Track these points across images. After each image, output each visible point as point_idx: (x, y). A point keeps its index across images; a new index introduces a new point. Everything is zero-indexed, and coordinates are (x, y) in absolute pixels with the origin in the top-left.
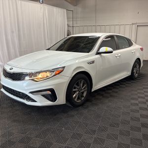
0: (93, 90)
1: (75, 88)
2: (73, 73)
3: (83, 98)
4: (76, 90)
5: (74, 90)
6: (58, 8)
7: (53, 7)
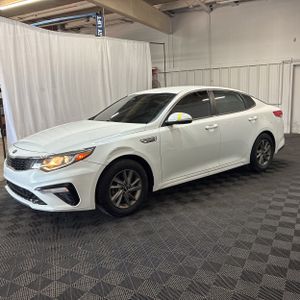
1: (115, 184)
2: (109, 158)
4: (118, 186)
5: (113, 187)
6: (132, 41)
7: (122, 40)
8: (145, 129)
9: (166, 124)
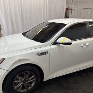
0: (45, 80)
3: (30, 88)
4: (19, 81)
8: (41, 46)
9: (55, 43)
